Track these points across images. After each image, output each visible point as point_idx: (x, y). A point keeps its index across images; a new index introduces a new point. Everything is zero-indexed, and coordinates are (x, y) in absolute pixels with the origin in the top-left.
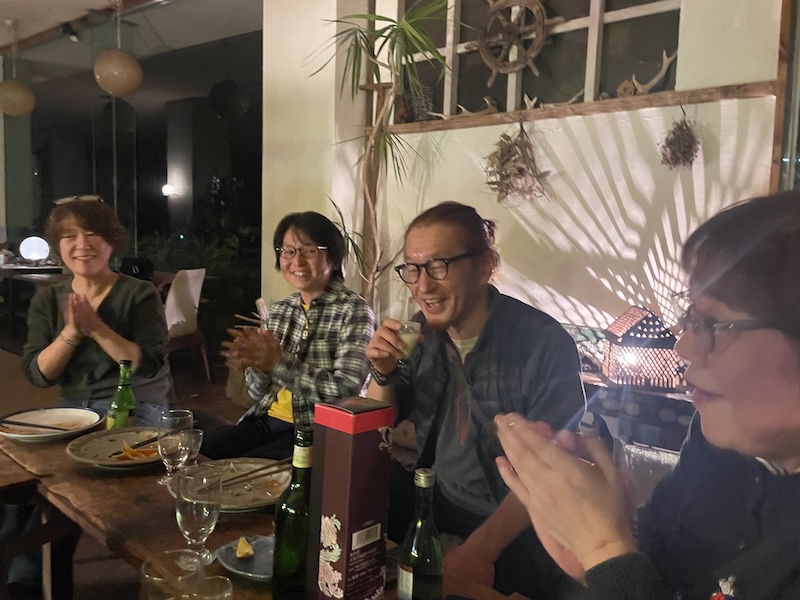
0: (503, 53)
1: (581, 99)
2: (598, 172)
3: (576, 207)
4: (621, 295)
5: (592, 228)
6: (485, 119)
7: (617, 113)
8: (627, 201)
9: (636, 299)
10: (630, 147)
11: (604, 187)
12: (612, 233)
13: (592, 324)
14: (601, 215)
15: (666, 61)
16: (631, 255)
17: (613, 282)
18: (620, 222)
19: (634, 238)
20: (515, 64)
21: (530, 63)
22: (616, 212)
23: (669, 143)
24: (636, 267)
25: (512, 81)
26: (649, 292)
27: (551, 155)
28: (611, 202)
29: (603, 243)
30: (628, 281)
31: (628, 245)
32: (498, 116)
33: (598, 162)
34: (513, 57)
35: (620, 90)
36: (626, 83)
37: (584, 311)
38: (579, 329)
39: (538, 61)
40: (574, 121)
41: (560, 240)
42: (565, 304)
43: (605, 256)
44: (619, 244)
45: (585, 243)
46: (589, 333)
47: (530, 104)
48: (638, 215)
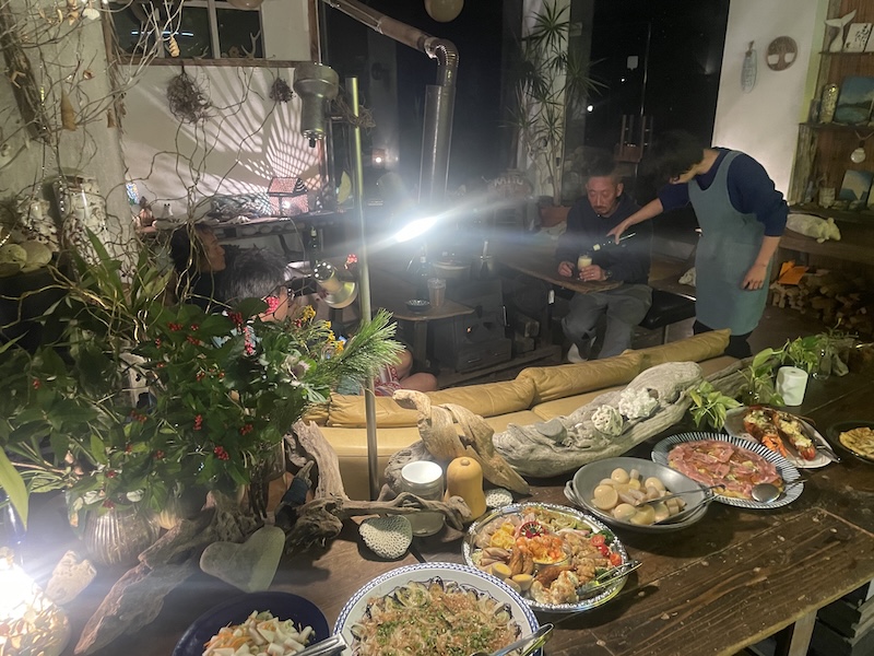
4: (257, 172)
5: (235, 137)
7: (237, 68)
8: (251, 119)
9: (265, 173)
14: (238, 128)
15: (254, 39)
16: (259, 150)
17: (252, 166)
18: (250, 132)
19: (259, 140)
22: (247, 126)
24: (262, 156)
26: (271, 169)
28: (244, 122)
29: (243, 145)
30: (260, 165)
31: (256, 144)
35: (231, 52)
40: (212, 70)
42: (227, 184)
44: (252, 145)
45: (233, 146)
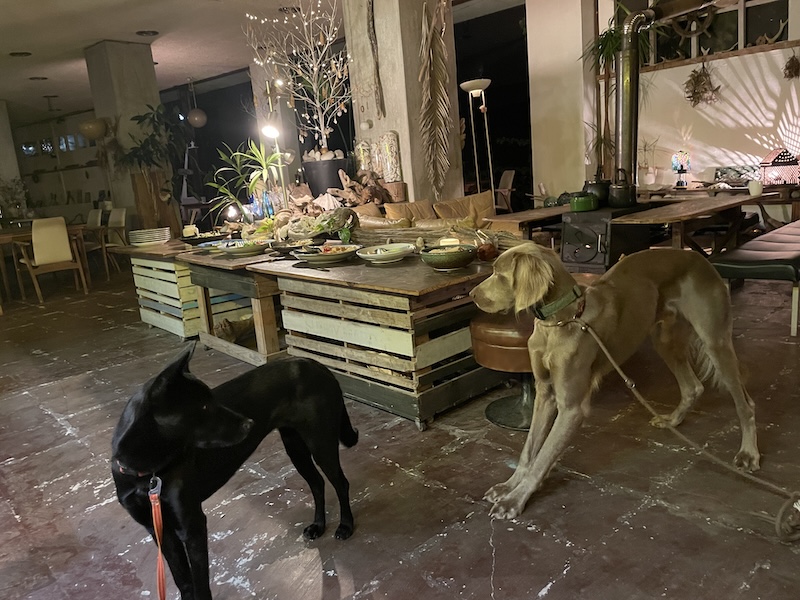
0: (688, 27)
1: (736, 48)
2: (749, 84)
3: (737, 103)
5: (747, 113)
6: (680, 63)
7: (758, 54)
8: (766, 97)
10: (766, 70)
11: (753, 91)
12: (759, 115)
13: (751, 164)
14: (752, 106)
15: (782, 25)
17: (761, 140)
18: (763, 109)
19: (771, 116)
20: (695, 32)
21: (705, 31)
22: (760, 103)
23: (787, 68)
25: (694, 41)
27: (721, 78)
28: (757, 99)
29: (754, 120)
30: (769, 138)
32: (687, 61)
33: (749, 80)
34: (694, 28)
35: (758, 41)
36: (760, 38)
37: (745, 158)
38: (743, 168)
39: (710, 29)
40: (734, 60)
41: (729, 122)
42: (733, 156)
43: (756, 128)
46: (749, 169)
47: (705, 52)
48: (773, 104)
